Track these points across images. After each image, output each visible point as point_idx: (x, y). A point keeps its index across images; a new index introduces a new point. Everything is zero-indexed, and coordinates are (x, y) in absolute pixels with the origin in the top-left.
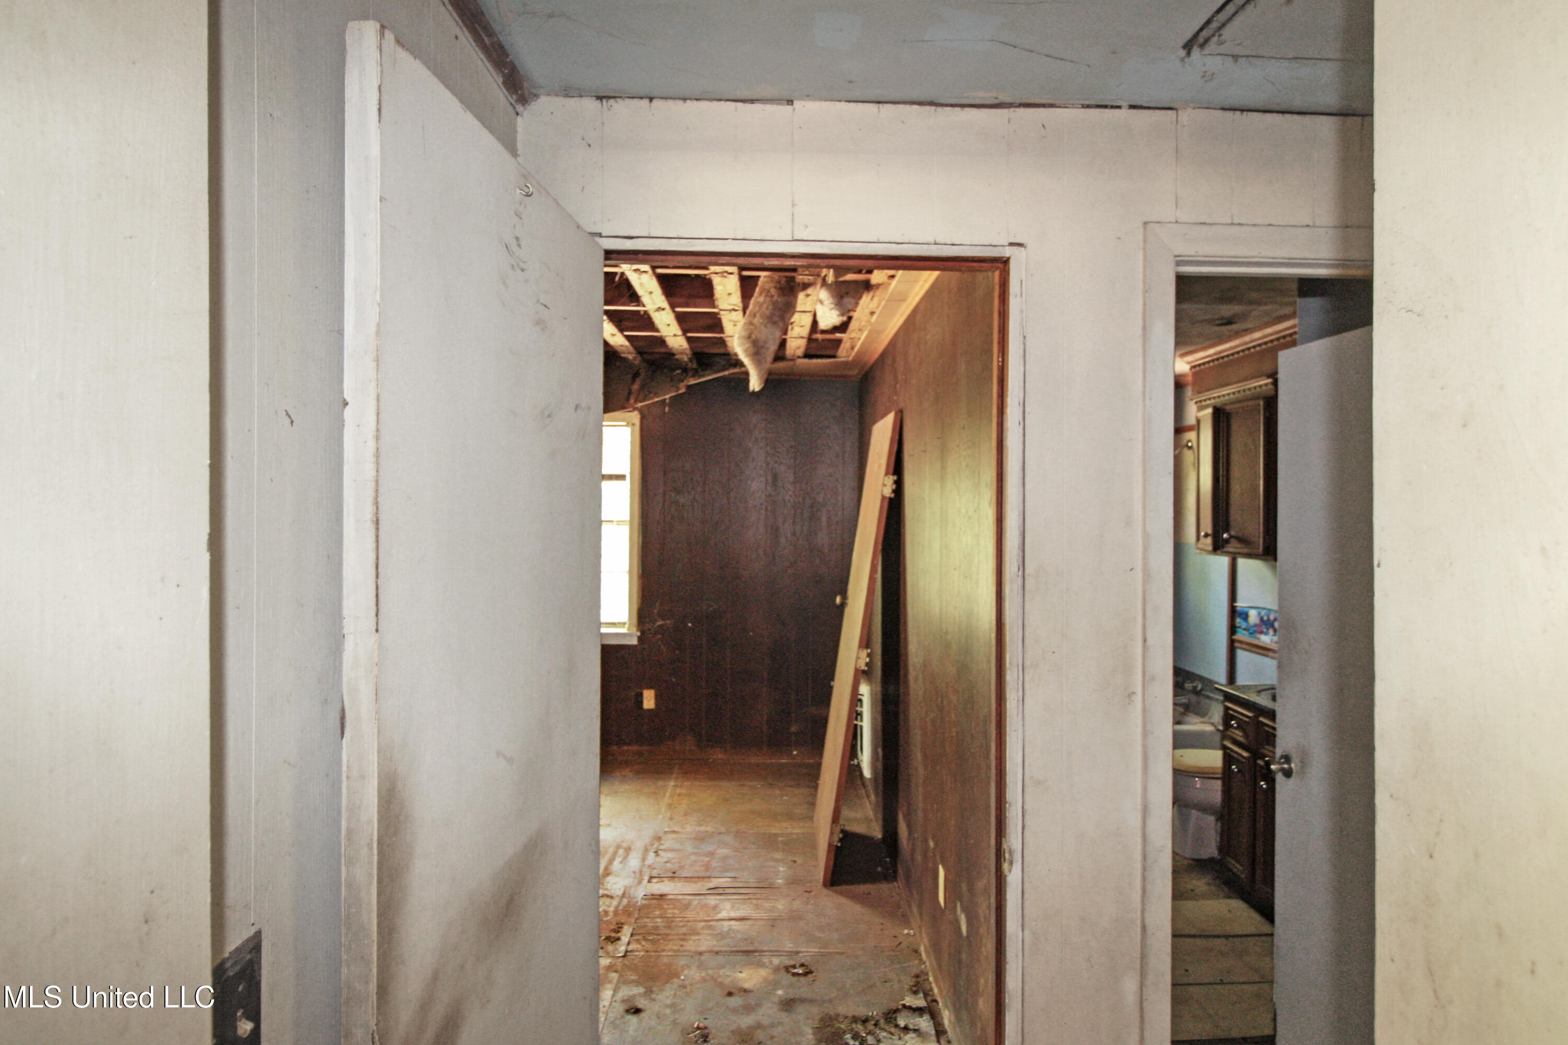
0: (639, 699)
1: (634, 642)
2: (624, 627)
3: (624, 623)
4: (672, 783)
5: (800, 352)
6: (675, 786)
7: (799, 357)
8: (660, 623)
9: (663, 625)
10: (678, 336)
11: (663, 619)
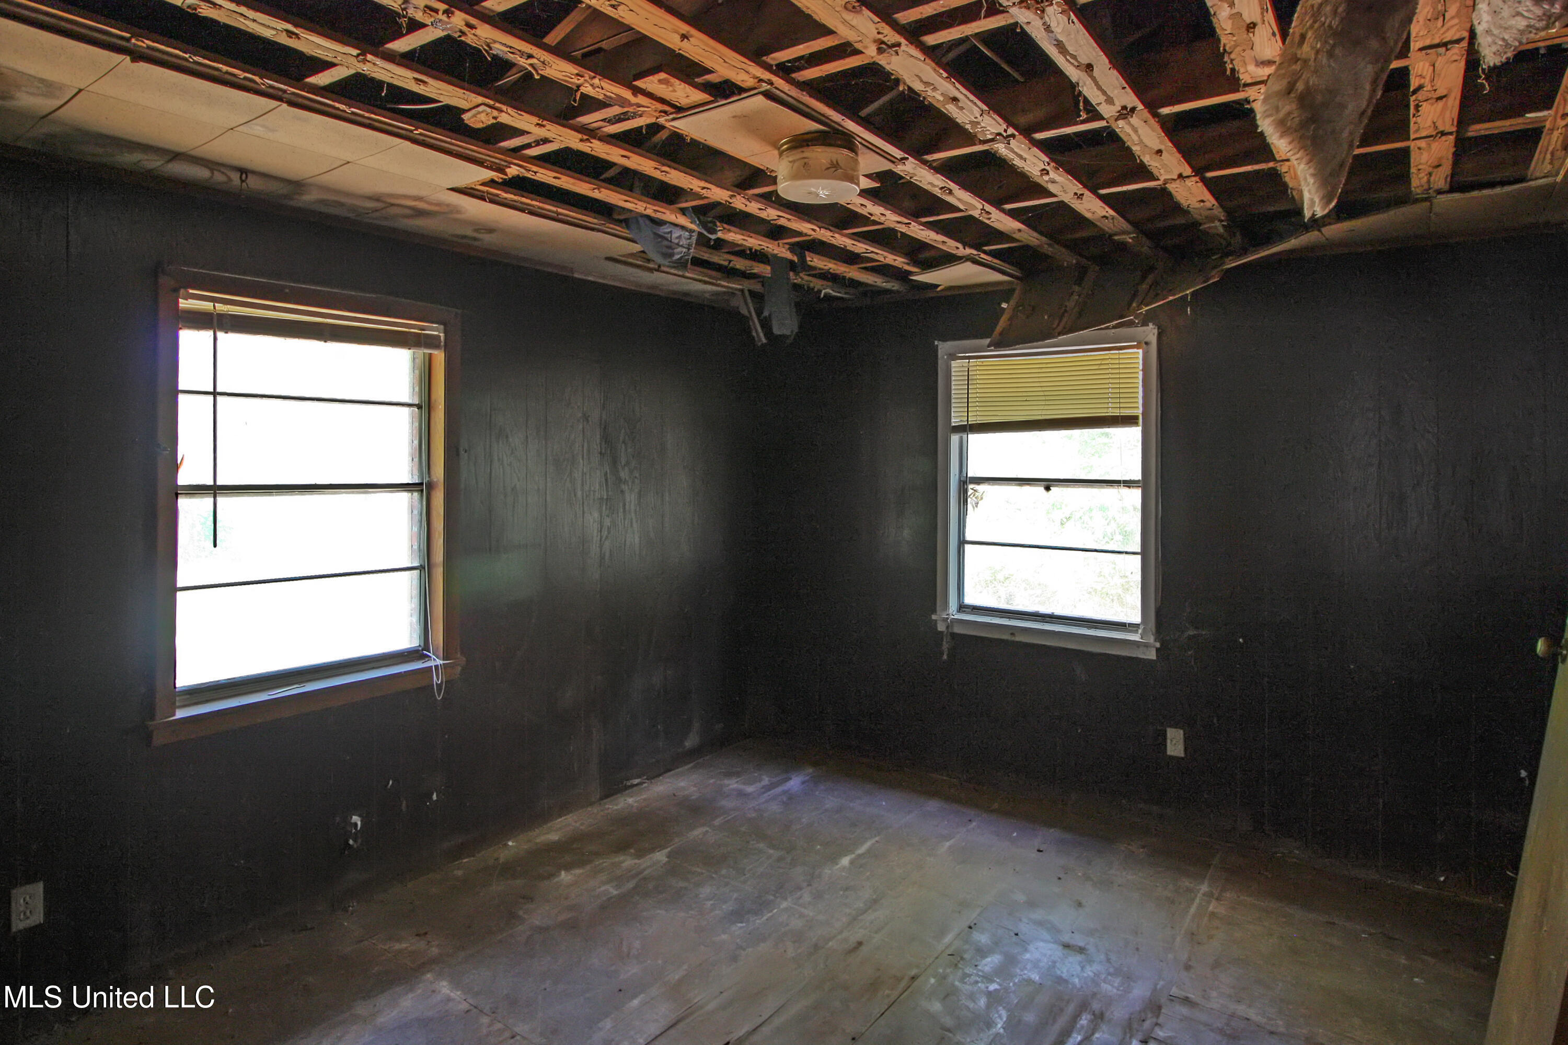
0: (1161, 740)
1: (1152, 655)
2: (1136, 632)
3: (1137, 625)
4: (1204, 888)
5: (1440, 179)
6: (1209, 895)
7: (1440, 192)
8: (1191, 632)
9: (1194, 636)
10: (1188, 177)
11: (1197, 628)
